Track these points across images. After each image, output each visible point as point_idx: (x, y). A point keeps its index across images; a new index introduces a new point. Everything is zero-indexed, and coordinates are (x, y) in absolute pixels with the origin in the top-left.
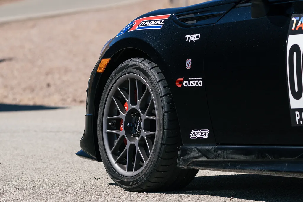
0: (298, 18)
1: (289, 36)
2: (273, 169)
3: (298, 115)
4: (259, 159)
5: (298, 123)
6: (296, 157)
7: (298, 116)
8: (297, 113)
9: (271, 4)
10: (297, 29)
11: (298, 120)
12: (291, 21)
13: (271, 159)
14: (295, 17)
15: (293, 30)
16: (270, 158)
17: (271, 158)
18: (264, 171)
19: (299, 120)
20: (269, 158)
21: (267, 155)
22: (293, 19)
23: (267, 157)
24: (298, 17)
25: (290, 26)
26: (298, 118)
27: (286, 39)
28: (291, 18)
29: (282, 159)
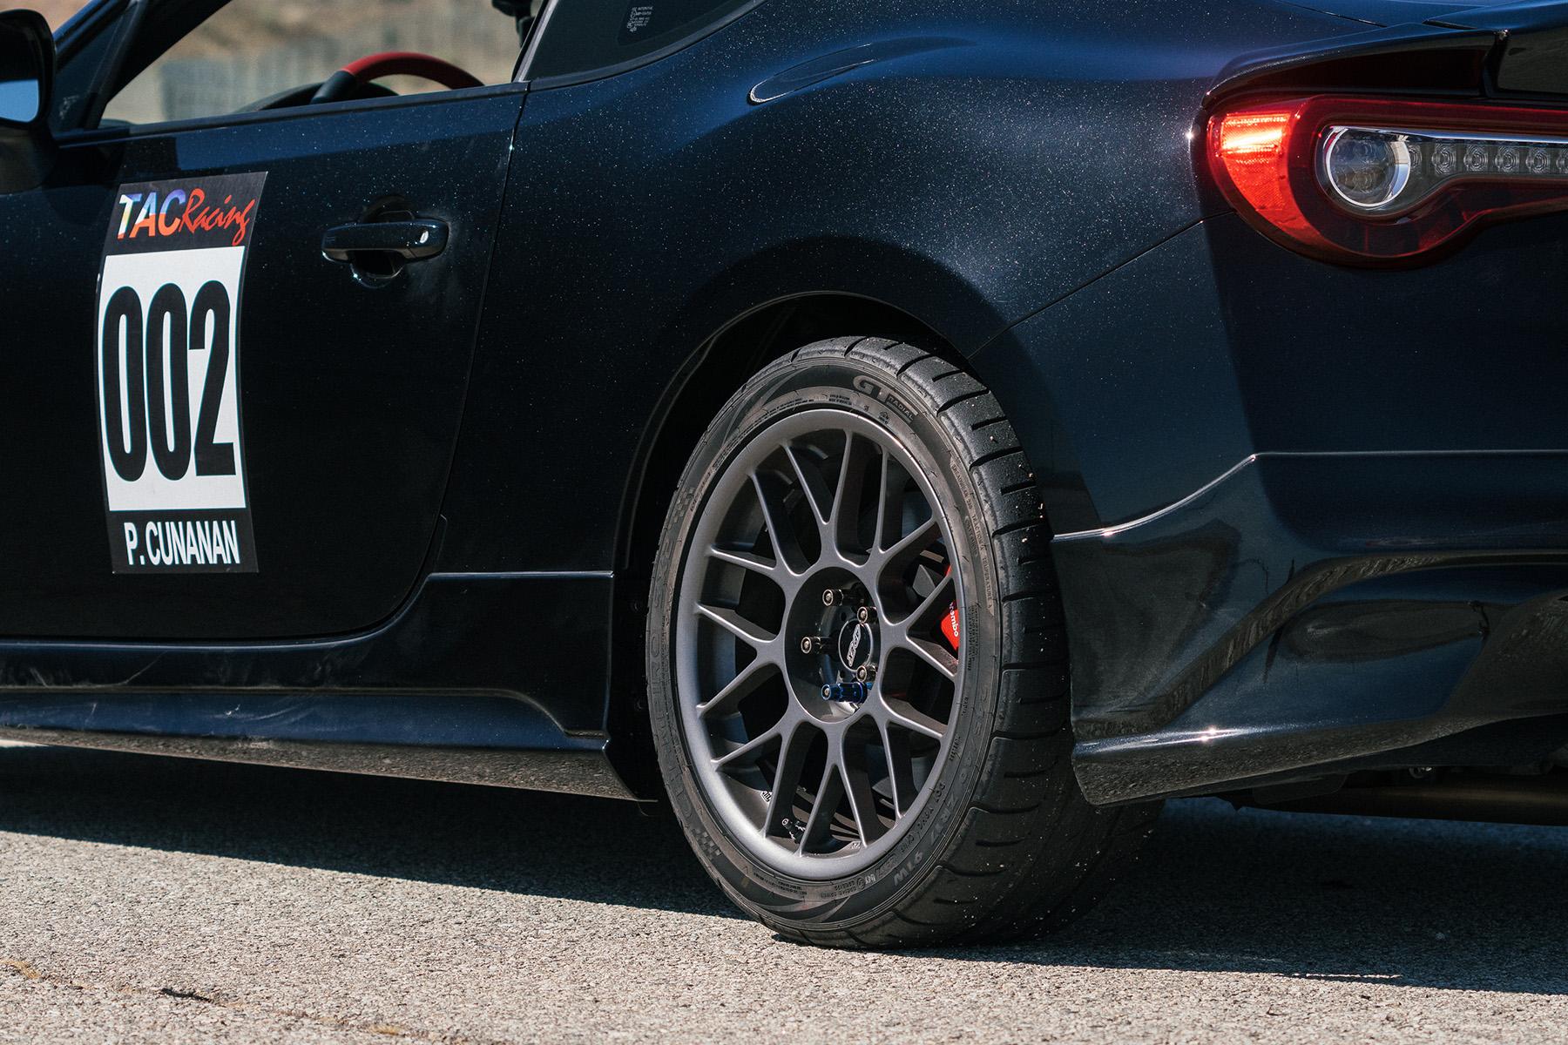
0: (138, 198)
1: (108, 257)
2: (52, 721)
3: (131, 533)
4: (10, 687)
5: (131, 562)
6: (125, 679)
7: (132, 539)
8: (129, 527)
9: (61, 147)
10: (133, 235)
11: (133, 550)
12: (115, 208)
13: (47, 687)
14: (129, 194)
15: (122, 237)
16: (44, 684)
17: (48, 684)
18: (24, 728)
19: (136, 553)
20: (41, 685)
21: (34, 671)
22: (124, 199)
23: (32, 679)
24: (138, 193)
25: (111, 225)
26: (132, 545)
27: (99, 268)
28: (116, 197)
29: (80, 687)
